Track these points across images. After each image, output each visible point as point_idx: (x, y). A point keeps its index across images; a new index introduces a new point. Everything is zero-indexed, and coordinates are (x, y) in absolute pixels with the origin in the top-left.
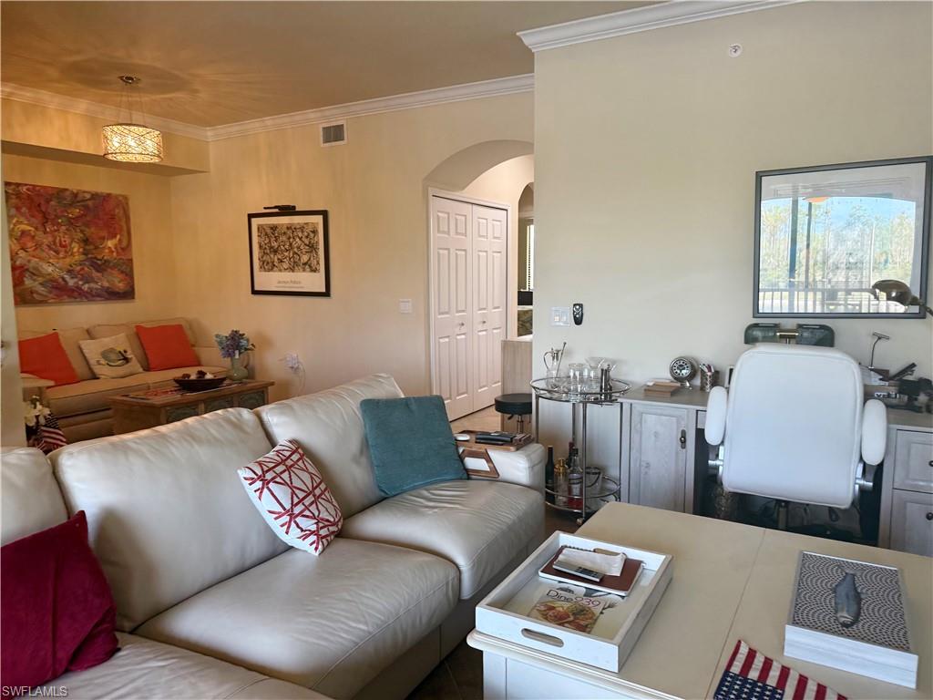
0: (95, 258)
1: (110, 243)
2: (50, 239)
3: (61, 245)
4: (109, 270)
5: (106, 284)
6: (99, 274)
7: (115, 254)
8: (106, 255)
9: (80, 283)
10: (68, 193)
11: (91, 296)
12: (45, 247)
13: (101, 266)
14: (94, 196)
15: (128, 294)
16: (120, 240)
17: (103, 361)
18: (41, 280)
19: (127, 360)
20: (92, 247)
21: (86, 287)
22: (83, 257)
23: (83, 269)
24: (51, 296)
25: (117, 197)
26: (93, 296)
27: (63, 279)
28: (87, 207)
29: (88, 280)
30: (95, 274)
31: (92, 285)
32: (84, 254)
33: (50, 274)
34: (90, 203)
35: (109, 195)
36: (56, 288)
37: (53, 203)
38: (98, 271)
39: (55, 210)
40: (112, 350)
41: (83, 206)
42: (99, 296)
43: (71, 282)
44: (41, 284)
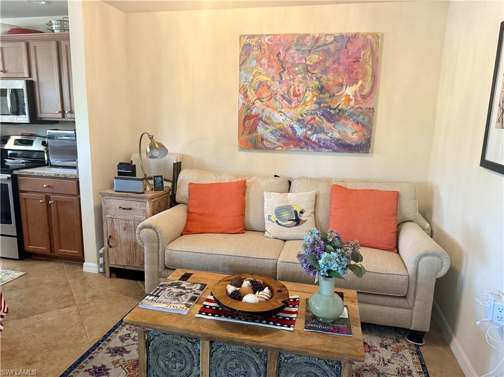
0: (330, 107)
1: (350, 91)
2: (285, 88)
3: (295, 95)
4: (343, 121)
5: (336, 135)
6: (329, 125)
7: (352, 103)
8: (341, 103)
9: (309, 133)
10: (308, 38)
11: (319, 147)
12: (278, 97)
13: (333, 115)
14: (338, 38)
15: (363, 147)
16: (361, 85)
17: (274, 218)
18: (271, 128)
19: (298, 221)
20: (327, 95)
21: (314, 138)
22: (315, 106)
23: (314, 119)
24: (279, 144)
25: (365, 37)
26: (321, 147)
27: (292, 128)
28: (327, 52)
29: (318, 130)
30: (326, 125)
31: (322, 136)
32: (317, 103)
33: (280, 124)
34: (332, 48)
35: (356, 36)
36: (284, 137)
37: (292, 51)
38: (329, 121)
39: (293, 58)
40: (288, 208)
41: (323, 51)
42: (327, 147)
43: (300, 132)
44: (271, 132)
